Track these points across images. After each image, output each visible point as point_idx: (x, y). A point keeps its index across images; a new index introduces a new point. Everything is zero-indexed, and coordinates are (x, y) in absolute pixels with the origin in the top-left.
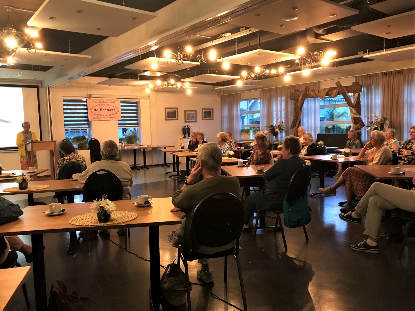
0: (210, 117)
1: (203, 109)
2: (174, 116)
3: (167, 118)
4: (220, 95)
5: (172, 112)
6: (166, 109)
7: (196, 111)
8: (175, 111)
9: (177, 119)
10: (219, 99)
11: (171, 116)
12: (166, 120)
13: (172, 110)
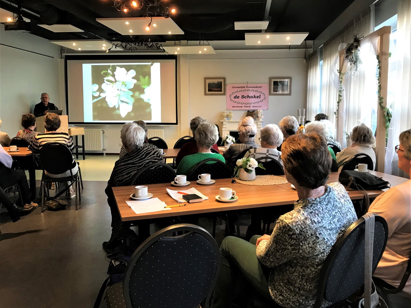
1: (270, 79)
2: (219, 89)
3: (207, 92)
5: (216, 84)
6: (206, 79)
8: (221, 82)
9: (224, 94)
11: (214, 89)
12: (206, 94)
13: (216, 81)
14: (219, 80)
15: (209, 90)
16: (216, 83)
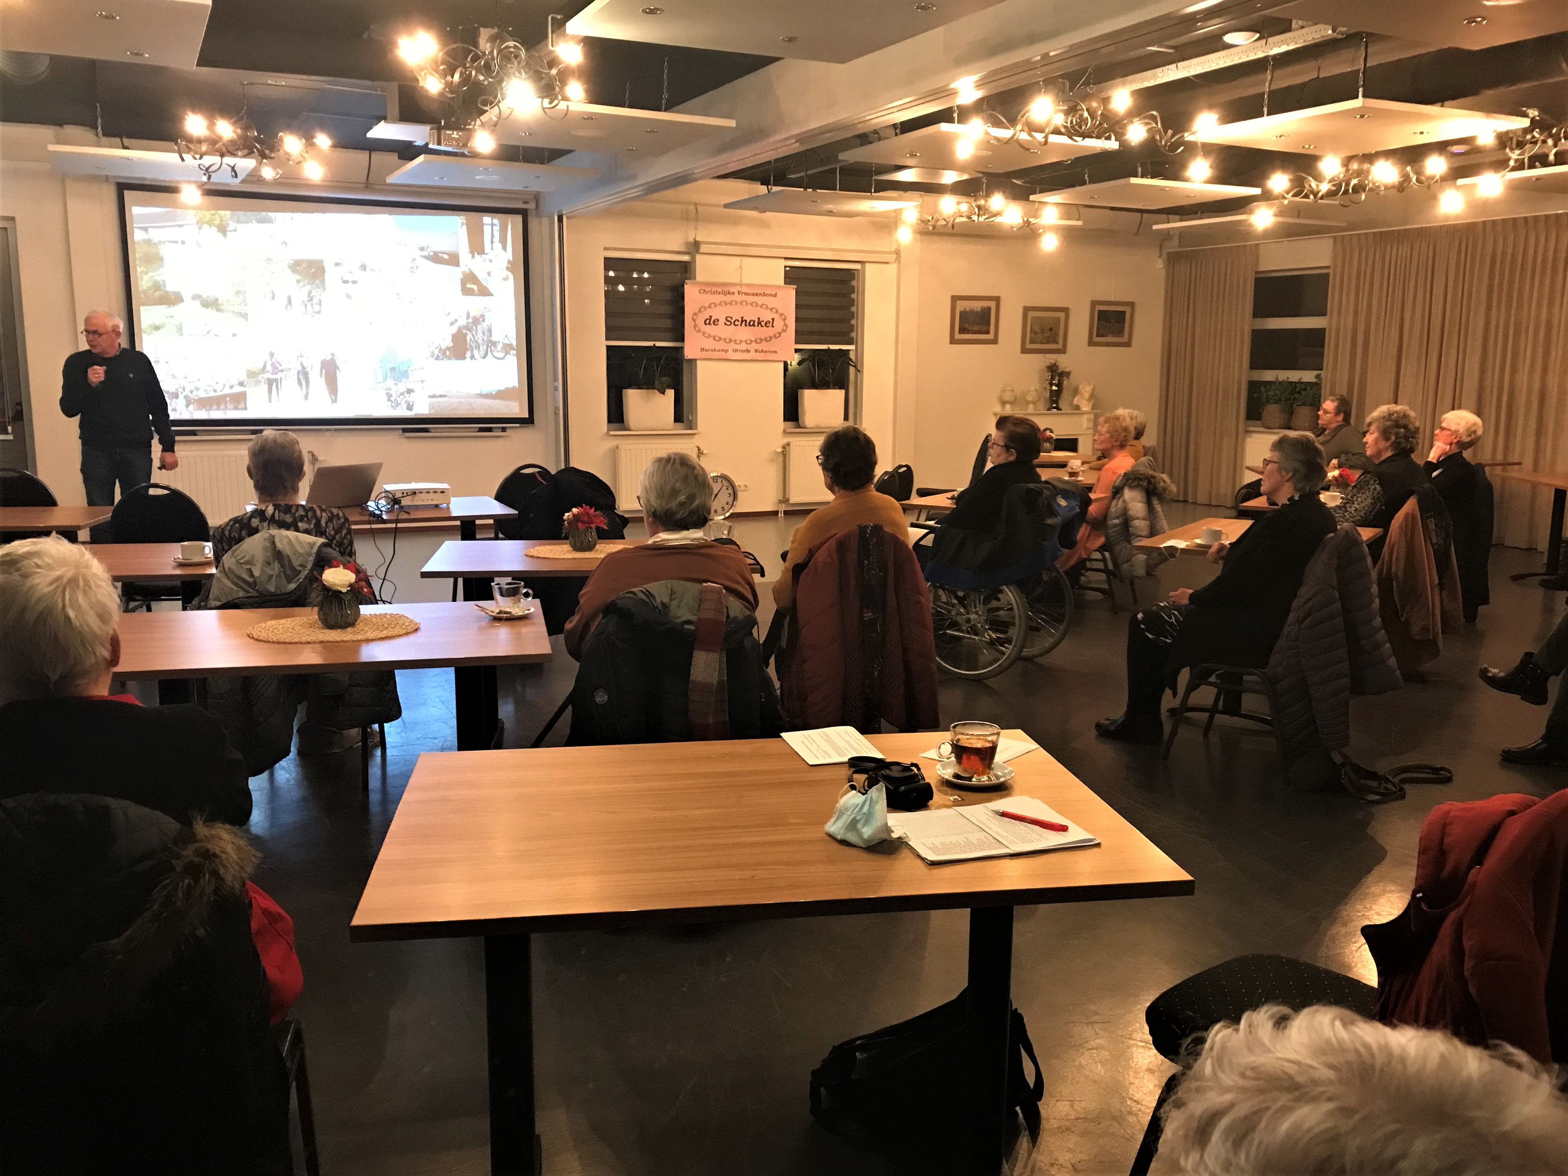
0: (1120, 333)
1: (1094, 303)
2: (984, 328)
4: (1164, 252)
5: (977, 312)
6: (955, 299)
7: (1066, 310)
8: (989, 309)
9: (995, 341)
10: (1160, 264)
11: (971, 328)
12: (953, 341)
13: (977, 306)
14: (985, 304)
15: (962, 330)
16: (979, 310)
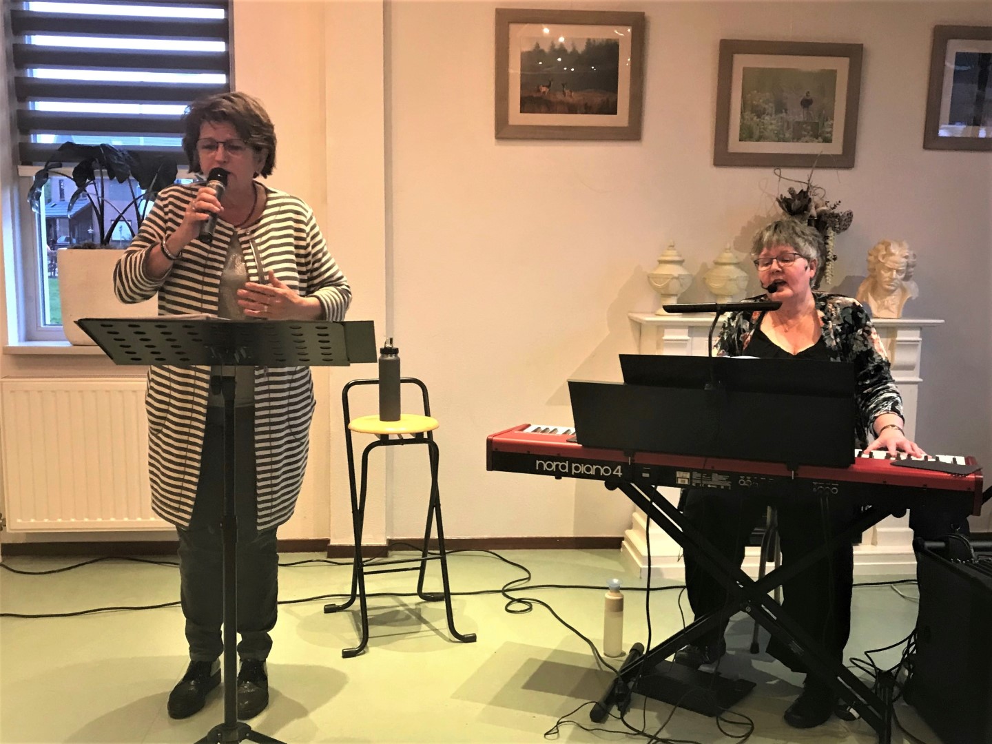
1: (944, 34)
3: (516, 117)
7: (854, 53)
9: (633, 133)
16: (581, 48)
